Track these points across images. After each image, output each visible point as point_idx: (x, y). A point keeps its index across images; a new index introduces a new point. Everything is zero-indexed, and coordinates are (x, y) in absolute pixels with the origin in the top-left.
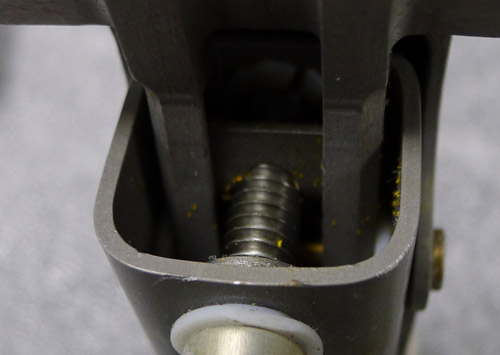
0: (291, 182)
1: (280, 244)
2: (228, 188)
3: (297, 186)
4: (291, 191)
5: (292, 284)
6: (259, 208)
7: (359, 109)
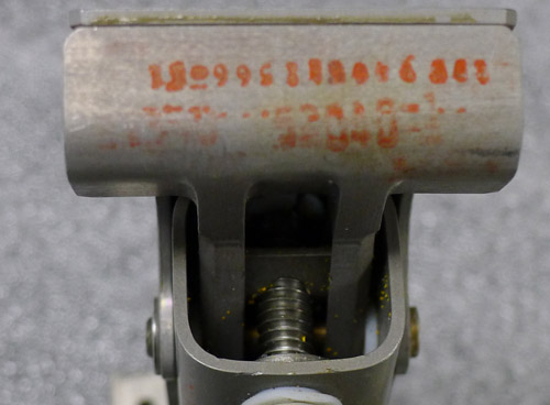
0: (303, 289)
1: (304, 339)
2: (254, 296)
3: (309, 292)
4: (304, 296)
5: (327, 371)
6: (282, 313)
7: (359, 243)
